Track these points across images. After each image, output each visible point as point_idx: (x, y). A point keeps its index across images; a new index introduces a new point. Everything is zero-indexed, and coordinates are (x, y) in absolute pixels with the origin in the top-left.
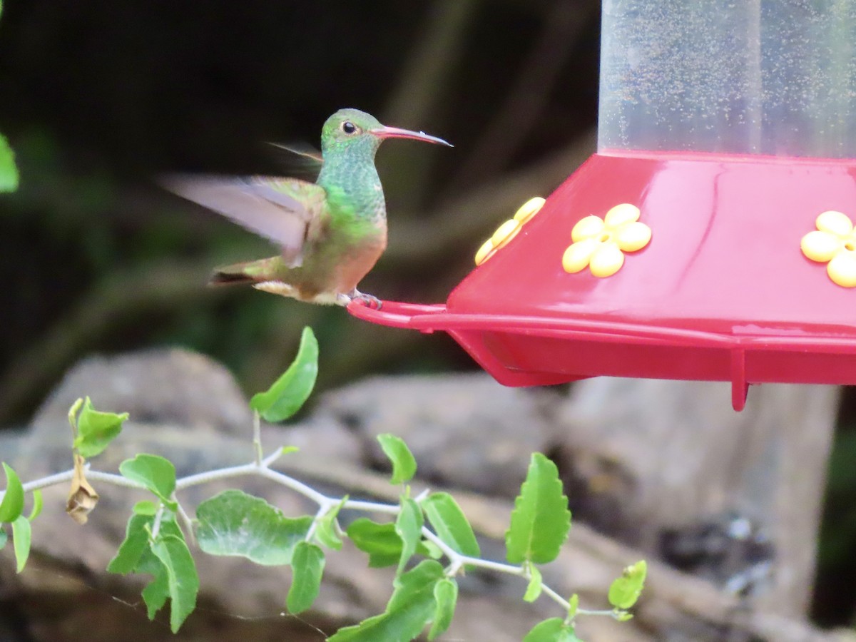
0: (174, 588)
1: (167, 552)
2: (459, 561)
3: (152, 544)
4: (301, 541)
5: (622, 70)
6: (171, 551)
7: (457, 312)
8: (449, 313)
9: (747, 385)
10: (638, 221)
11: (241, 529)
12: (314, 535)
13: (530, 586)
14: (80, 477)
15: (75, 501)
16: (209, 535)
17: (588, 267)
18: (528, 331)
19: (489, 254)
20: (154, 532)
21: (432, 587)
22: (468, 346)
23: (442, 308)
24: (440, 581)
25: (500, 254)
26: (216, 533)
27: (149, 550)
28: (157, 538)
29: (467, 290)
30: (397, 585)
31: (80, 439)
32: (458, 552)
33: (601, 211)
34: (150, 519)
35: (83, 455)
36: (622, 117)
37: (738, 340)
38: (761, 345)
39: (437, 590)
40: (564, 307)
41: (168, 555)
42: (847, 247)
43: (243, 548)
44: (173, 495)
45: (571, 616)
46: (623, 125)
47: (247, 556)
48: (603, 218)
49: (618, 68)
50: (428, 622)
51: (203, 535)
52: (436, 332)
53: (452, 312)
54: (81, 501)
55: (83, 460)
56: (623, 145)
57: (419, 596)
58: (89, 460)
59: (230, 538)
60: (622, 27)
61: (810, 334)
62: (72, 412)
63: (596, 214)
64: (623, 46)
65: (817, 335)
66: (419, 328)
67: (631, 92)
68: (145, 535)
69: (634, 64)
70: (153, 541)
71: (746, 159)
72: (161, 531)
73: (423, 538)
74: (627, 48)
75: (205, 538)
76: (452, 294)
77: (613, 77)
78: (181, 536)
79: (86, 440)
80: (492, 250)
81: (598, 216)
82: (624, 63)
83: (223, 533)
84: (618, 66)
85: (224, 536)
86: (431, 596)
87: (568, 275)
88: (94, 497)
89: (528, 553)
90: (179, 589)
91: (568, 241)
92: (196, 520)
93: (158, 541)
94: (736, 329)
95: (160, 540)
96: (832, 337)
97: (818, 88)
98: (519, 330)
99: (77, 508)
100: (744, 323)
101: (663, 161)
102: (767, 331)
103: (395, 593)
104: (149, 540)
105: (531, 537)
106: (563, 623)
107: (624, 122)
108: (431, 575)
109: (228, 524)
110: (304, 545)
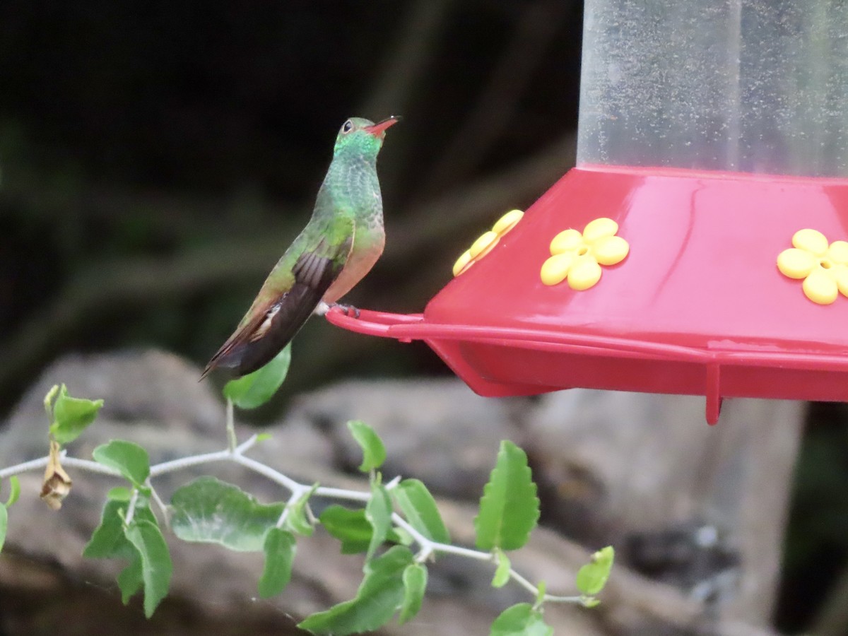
0: (147, 572)
1: (141, 537)
2: (428, 547)
3: (125, 529)
4: (272, 527)
5: (603, 85)
6: (144, 536)
7: (434, 323)
8: (426, 322)
9: (721, 400)
10: (616, 235)
11: (215, 516)
12: (285, 520)
13: (498, 572)
14: (55, 464)
15: (50, 486)
16: (184, 522)
17: (565, 280)
18: (505, 342)
19: (467, 265)
20: (129, 519)
21: (402, 573)
22: (446, 356)
23: (419, 317)
24: (410, 566)
25: (478, 264)
26: (190, 519)
27: (123, 536)
28: (131, 523)
29: (445, 300)
30: (367, 571)
31: (56, 425)
32: (429, 539)
33: (580, 226)
34: (125, 505)
35: (58, 441)
36: (601, 132)
37: (714, 355)
38: (737, 360)
39: (406, 576)
40: (540, 319)
41: (142, 541)
42: (822, 265)
43: (217, 535)
44: (148, 481)
45: (539, 602)
46: (602, 141)
47: (221, 542)
48: (581, 231)
49: (598, 83)
50: (398, 607)
51: (178, 521)
52: (414, 342)
53: (429, 322)
54: (56, 487)
55: (58, 446)
56: (602, 160)
57: (389, 582)
58: (64, 446)
59: (205, 524)
60: (604, 42)
61: (785, 350)
62: (48, 399)
63: (574, 227)
64: (604, 62)
65: (791, 351)
66: (397, 337)
67: (611, 108)
68: (119, 522)
69: (615, 79)
70: (126, 526)
71: (724, 176)
72: (135, 516)
73: (394, 525)
74: (608, 64)
75: (179, 524)
76: (430, 304)
77: (593, 92)
78: (155, 523)
79: (61, 427)
80: (470, 262)
81: (575, 229)
82: (604, 78)
83: (198, 519)
84: (598, 81)
85: (197, 522)
86: (401, 581)
87: (546, 287)
88: (69, 484)
89: (497, 539)
90: (152, 574)
91: (547, 254)
92: (170, 506)
93: (132, 526)
94: (711, 344)
95: (134, 526)
96: (807, 354)
97: (795, 106)
98: (497, 341)
99: (51, 493)
100: (719, 338)
101: (643, 177)
102: (742, 346)
103: (366, 579)
104: (123, 526)
105: (499, 523)
106: (530, 609)
107: (604, 137)
108: (400, 561)
109: (202, 510)
110: (276, 531)
